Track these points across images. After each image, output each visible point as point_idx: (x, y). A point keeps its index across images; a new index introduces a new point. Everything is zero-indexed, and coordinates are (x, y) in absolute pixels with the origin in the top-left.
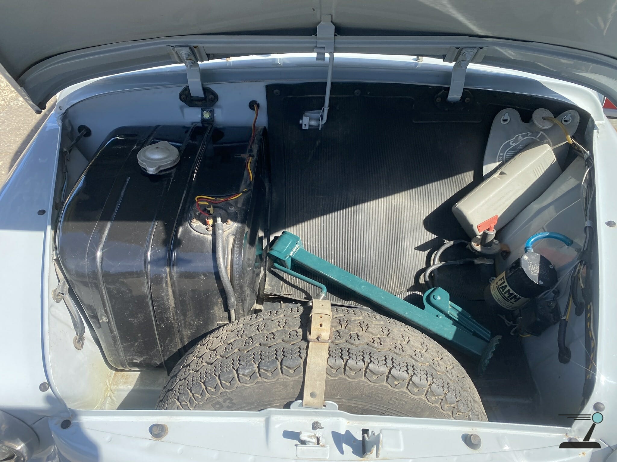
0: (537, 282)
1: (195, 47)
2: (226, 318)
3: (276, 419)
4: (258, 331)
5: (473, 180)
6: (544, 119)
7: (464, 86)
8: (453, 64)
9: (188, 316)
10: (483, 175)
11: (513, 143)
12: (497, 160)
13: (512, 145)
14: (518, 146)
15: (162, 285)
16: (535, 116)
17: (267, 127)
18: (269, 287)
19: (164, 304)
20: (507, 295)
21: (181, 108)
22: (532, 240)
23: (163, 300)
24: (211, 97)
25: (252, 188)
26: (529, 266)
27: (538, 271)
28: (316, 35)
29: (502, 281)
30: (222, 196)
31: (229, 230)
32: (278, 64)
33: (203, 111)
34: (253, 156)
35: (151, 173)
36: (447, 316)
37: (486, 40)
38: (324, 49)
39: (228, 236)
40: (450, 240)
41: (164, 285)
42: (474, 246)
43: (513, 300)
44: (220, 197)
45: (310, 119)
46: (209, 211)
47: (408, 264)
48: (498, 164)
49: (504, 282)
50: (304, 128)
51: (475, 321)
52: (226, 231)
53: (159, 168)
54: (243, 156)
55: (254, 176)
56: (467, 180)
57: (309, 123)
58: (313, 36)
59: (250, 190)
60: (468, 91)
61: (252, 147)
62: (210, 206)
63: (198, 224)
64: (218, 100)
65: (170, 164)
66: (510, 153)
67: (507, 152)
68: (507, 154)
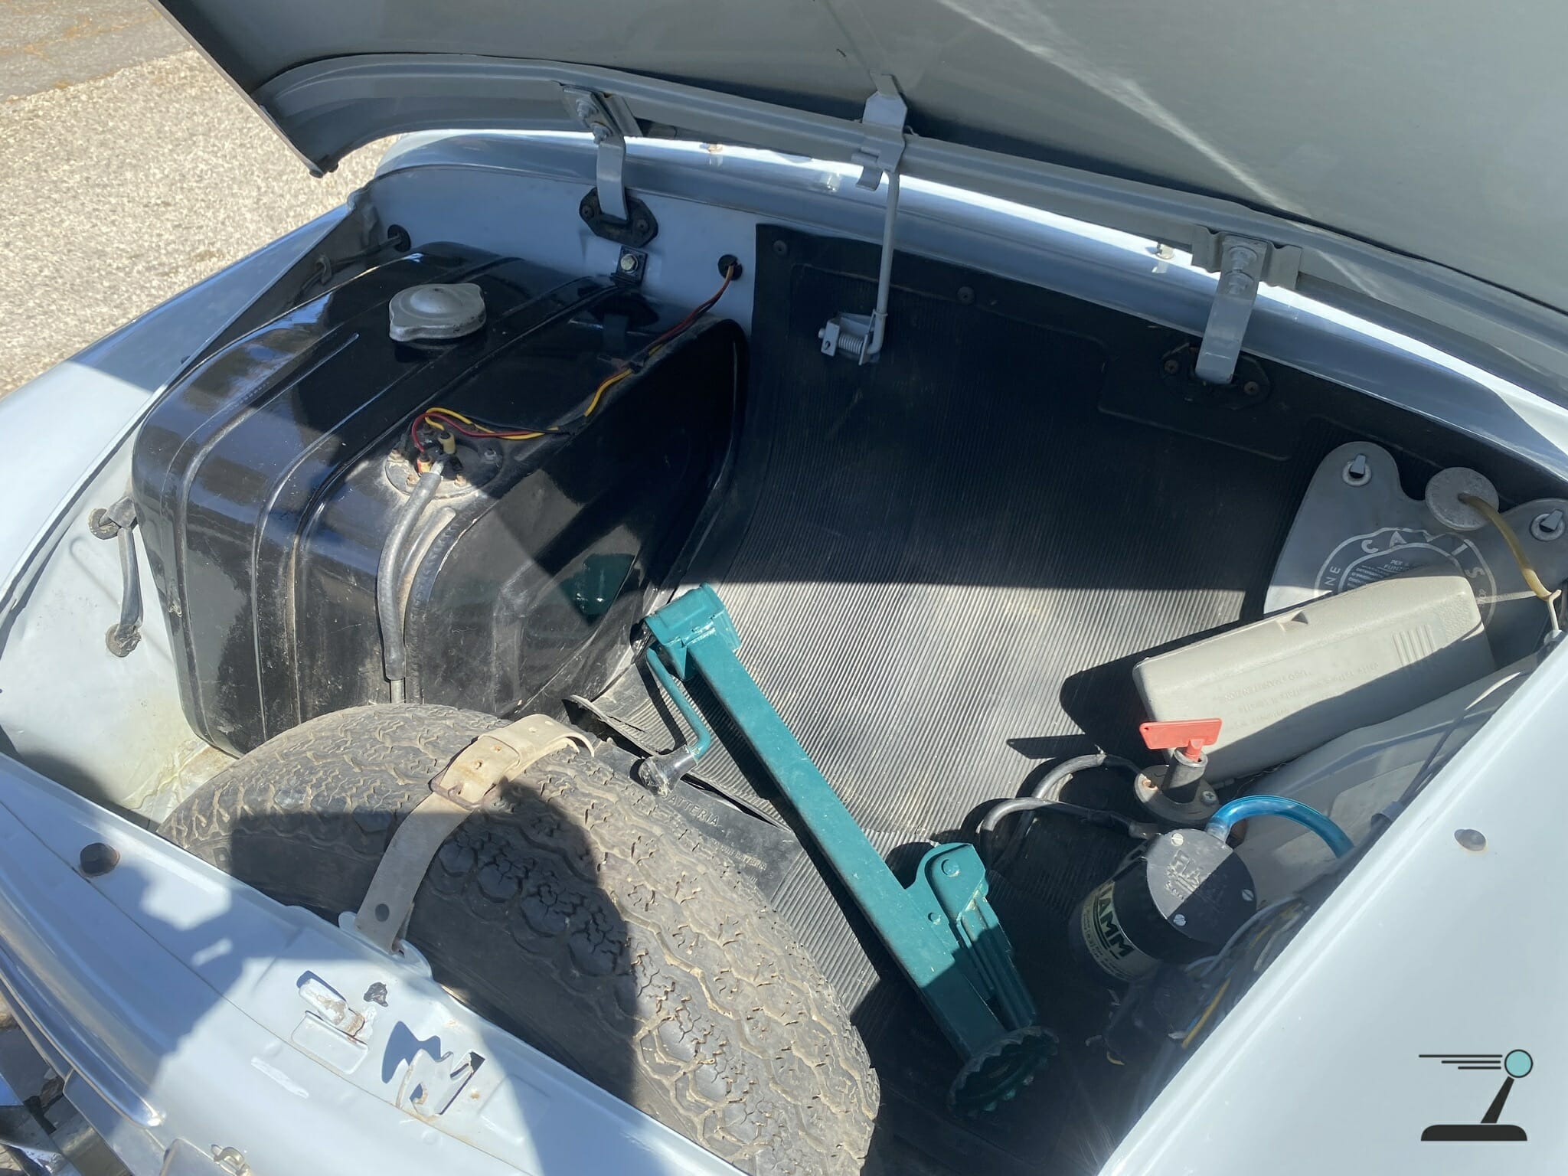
0: (1169, 914)
1: (607, 96)
6: (1463, 499)
7: (1244, 343)
9: (318, 661)
10: (1265, 613)
11: (1370, 546)
12: (1317, 583)
14: (1386, 559)
16: (1436, 484)
18: (611, 699)
20: (1105, 928)
23: (276, 606)
24: (642, 222)
25: (577, 432)
26: (1174, 864)
27: (1191, 889)
28: (861, 122)
31: (454, 499)
32: (824, 187)
33: (622, 252)
34: (636, 369)
35: (396, 338)
36: (953, 924)
37: (1296, 227)
38: (880, 161)
39: (442, 509)
41: (282, 572)
42: (1140, 788)
43: (1116, 948)
44: (485, 425)
45: (841, 333)
47: (972, 773)
48: (1317, 594)
50: (824, 349)
51: (1014, 967)
52: (444, 497)
53: (415, 331)
54: (616, 362)
55: (601, 410)
56: (1222, 612)
57: (838, 342)
58: (856, 121)
59: (568, 433)
60: (1254, 361)
61: (654, 350)
62: (449, 436)
63: (400, 465)
64: (655, 234)
65: (445, 331)
66: (1361, 576)
67: (1354, 570)
68: (1353, 574)
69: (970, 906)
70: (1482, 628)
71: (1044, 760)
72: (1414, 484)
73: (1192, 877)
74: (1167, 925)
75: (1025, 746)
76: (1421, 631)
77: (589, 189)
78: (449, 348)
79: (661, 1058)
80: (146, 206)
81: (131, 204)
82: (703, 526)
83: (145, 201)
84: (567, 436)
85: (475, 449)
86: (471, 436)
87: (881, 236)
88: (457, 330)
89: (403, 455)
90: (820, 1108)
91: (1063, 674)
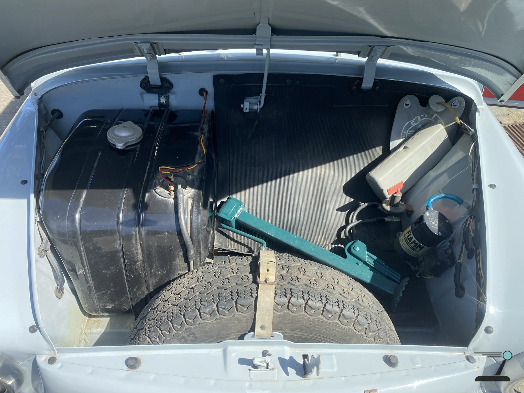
0: (437, 233)
1: (155, 43)
2: (186, 268)
3: (232, 349)
4: (215, 277)
5: (382, 154)
6: (438, 103)
7: (375, 76)
8: (367, 58)
9: (154, 267)
10: (390, 150)
11: (413, 123)
12: (401, 137)
13: (413, 125)
14: (417, 125)
15: (132, 242)
16: (431, 101)
17: (214, 111)
18: (218, 244)
19: (133, 258)
20: (413, 245)
21: (141, 94)
22: (432, 200)
23: (133, 254)
24: (167, 85)
25: (205, 160)
26: (431, 221)
27: (437, 225)
28: (256, 34)
29: (408, 233)
30: (180, 167)
31: (188, 194)
32: (222, 58)
33: (160, 97)
34: (204, 134)
35: (119, 148)
36: (365, 263)
37: (392, 40)
38: (262, 46)
39: (187, 199)
40: (364, 203)
41: (134, 241)
42: (385, 207)
43: (418, 249)
44: (179, 168)
45: (250, 104)
46: (170, 179)
47: (331, 222)
48: (402, 140)
49: (411, 234)
50: (244, 111)
51: (388, 267)
53: (125, 144)
54: (196, 134)
56: (378, 153)
57: (249, 107)
58: (254, 35)
60: (377, 80)
61: (203, 127)
63: (161, 191)
64: (172, 88)
65: (135, 140)
66: (411, 132)
67: (409, 130)
68: (409, 132)
69: (367, 256)
70: (447, 136)
72: (424, 102)
73: (435, 222)
76: (435, 141)
78: (139, 145)
84: (204, 163)
86: (177, 173)
89: (161, 188)
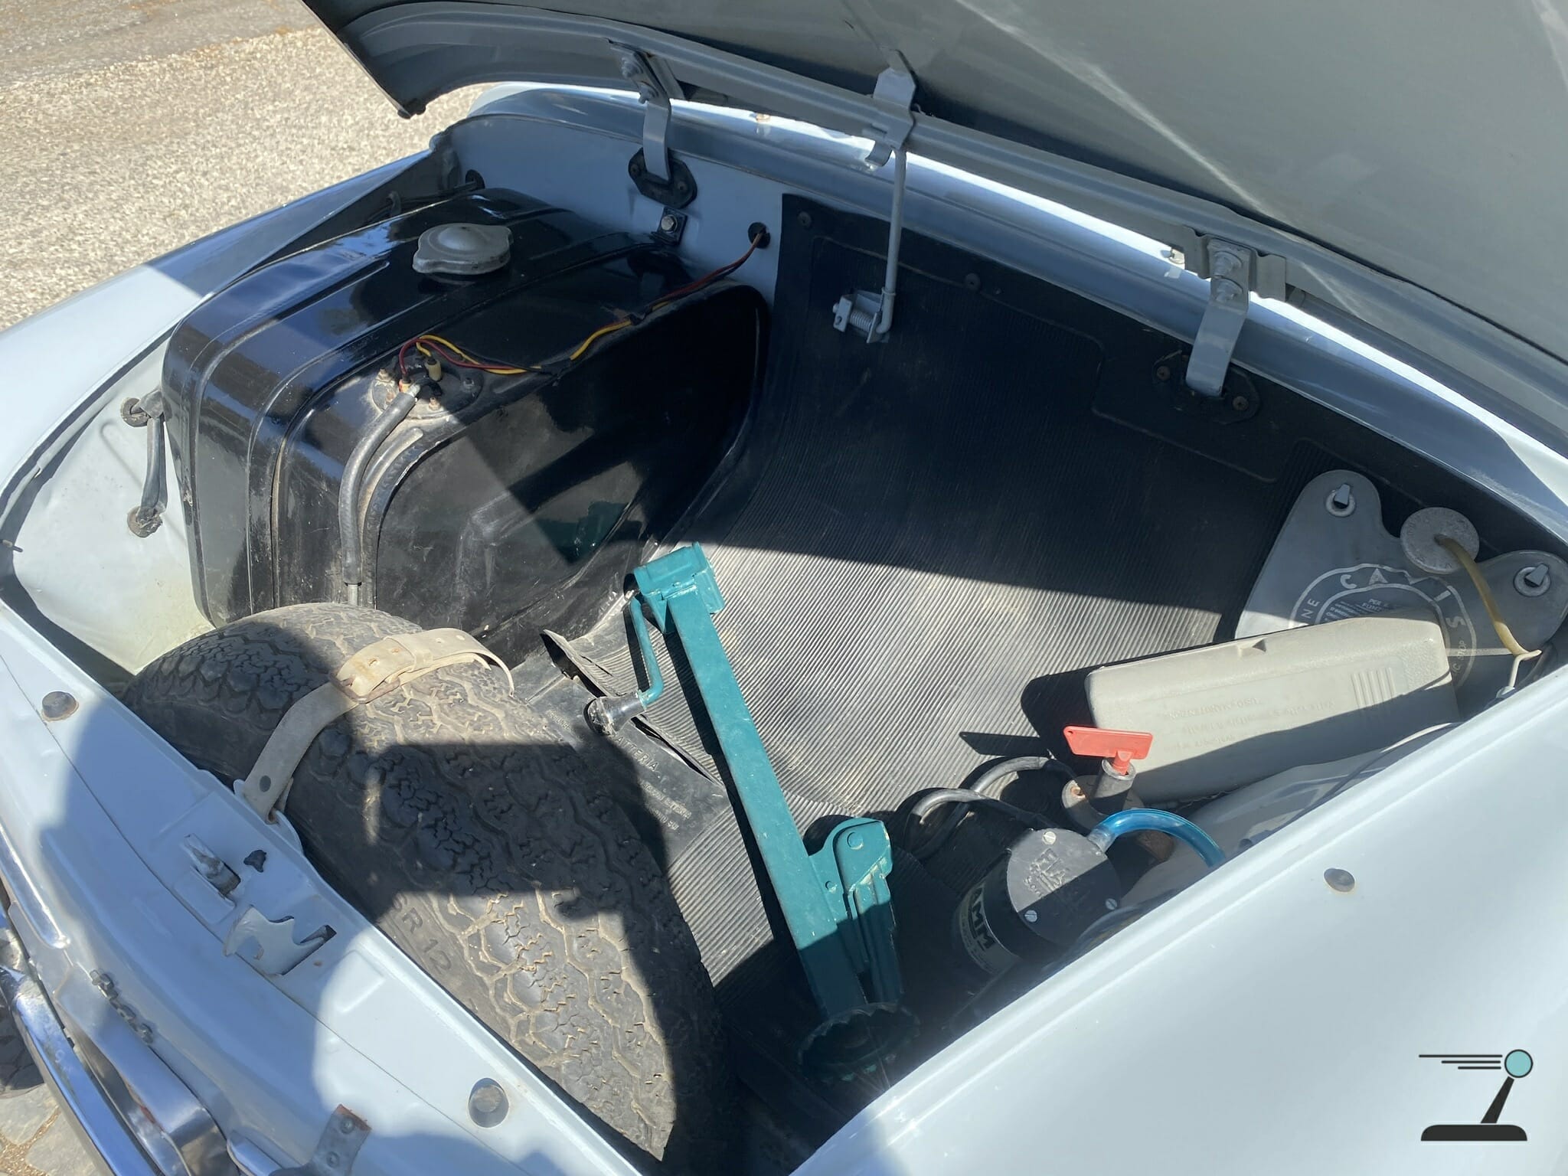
0: (1023, 907)
1: (650, 56)
6: (1439, 541)
7: (1234, 355)
9: (294, 560)
10: (1236, 631)
11: (1348, 581)
12: (1294, 614)
14: (1365, 596)
16: (1418, 522)
24: (684, 184)
25: (559, 373)
26: (1039, 861)
28: (872, 96)
31: (426, 421)
32: (861, 164)
33: (663, 212)
34: (635, 321)
35: (416, 269)
37: (1279, 235)
38: (883, 134)
39: (412, 428)
41: (268, 471)
42: (1068, 791)
44: (476, 358)
45: (851, 309)
50: (836, 324)
52: (417, 418)
53: (435, 264)
54: (618, 312)
55: (590, 355)
56: (1196, 632)
57: (849, 316)
58: (868, 96)
59: (550, 373)
60: (1243, 375)
61: (659, 306)
62: (436, 363)
63: (385, 385)
64: (694, 197)
65: (463, 267)
66: (1339, 612)
67: (1333, 604)
68: (1332, 609)
69: (866, 880)
70: (1449, 679)
71: (993, 757)
72: (1393, 520)
73: (1055, 877)
74: (1018, 918)
75: (977, 741)
76: (1382, 674)
77: (639, 148)
78: (468, 283)
79: (485, 957)
80: (333, 149)
81: (320, 146)
82: (711, 489)
83: (333, 144)
84: (550, 377)
85: (459, 378)
86: (458, 365)
87: (889, 214)
88: (476, 267)
89: (390, 375)
90: (642, 1035)
91: (1029, 675)
